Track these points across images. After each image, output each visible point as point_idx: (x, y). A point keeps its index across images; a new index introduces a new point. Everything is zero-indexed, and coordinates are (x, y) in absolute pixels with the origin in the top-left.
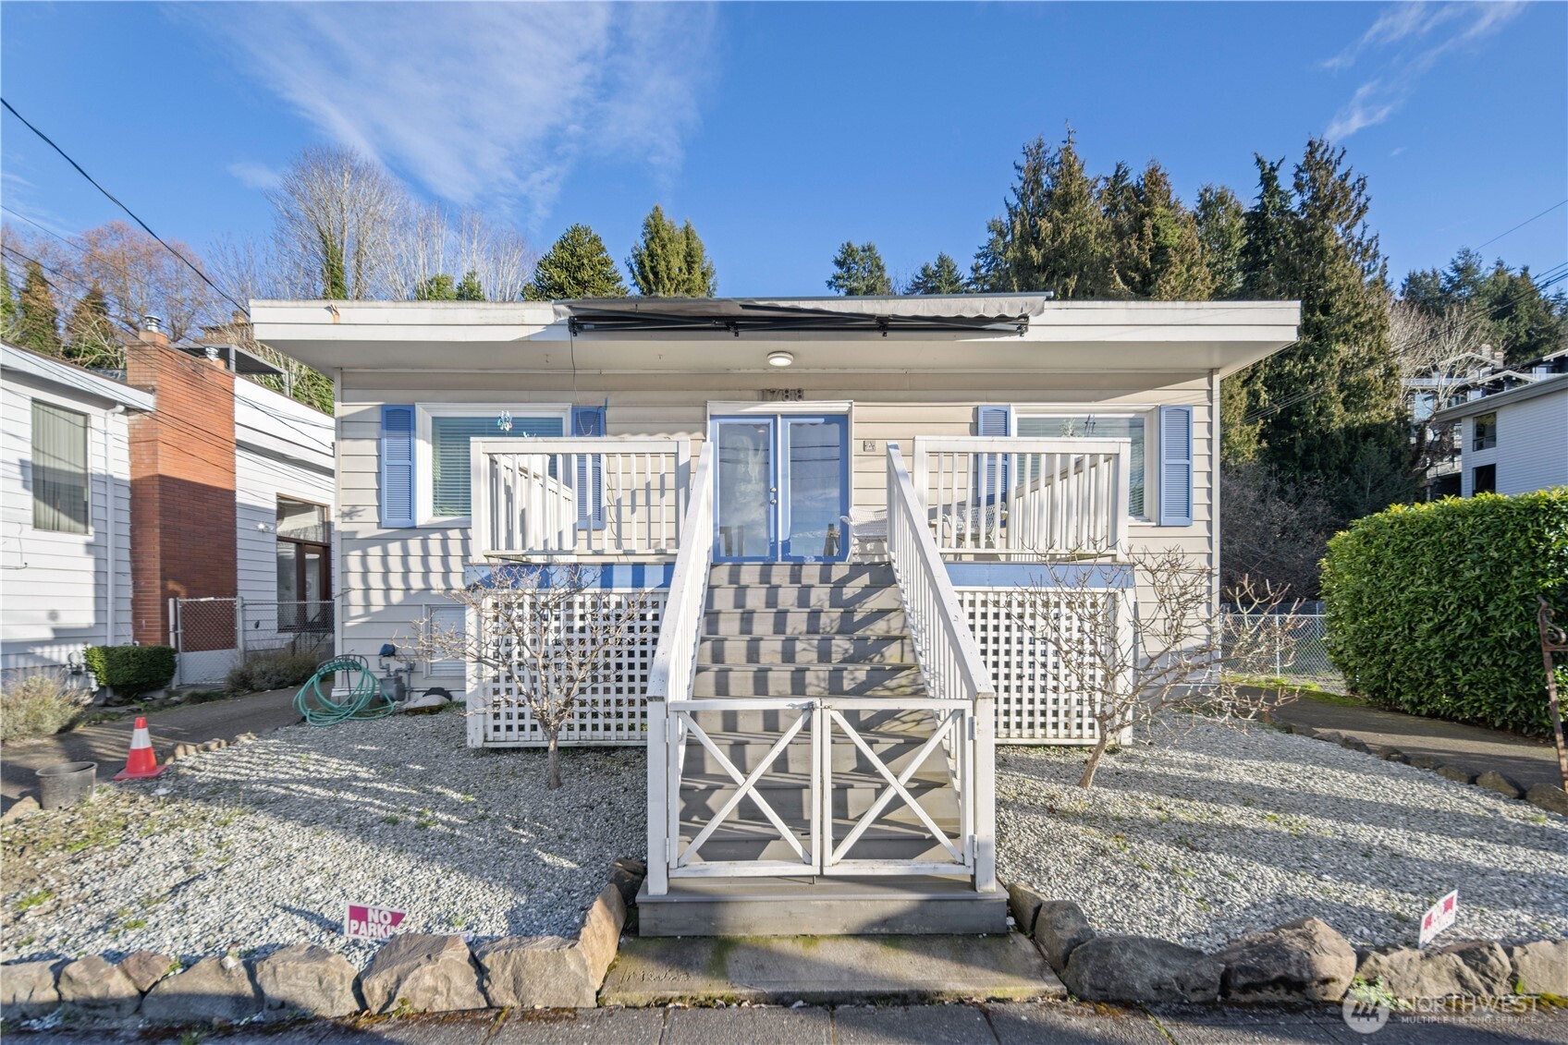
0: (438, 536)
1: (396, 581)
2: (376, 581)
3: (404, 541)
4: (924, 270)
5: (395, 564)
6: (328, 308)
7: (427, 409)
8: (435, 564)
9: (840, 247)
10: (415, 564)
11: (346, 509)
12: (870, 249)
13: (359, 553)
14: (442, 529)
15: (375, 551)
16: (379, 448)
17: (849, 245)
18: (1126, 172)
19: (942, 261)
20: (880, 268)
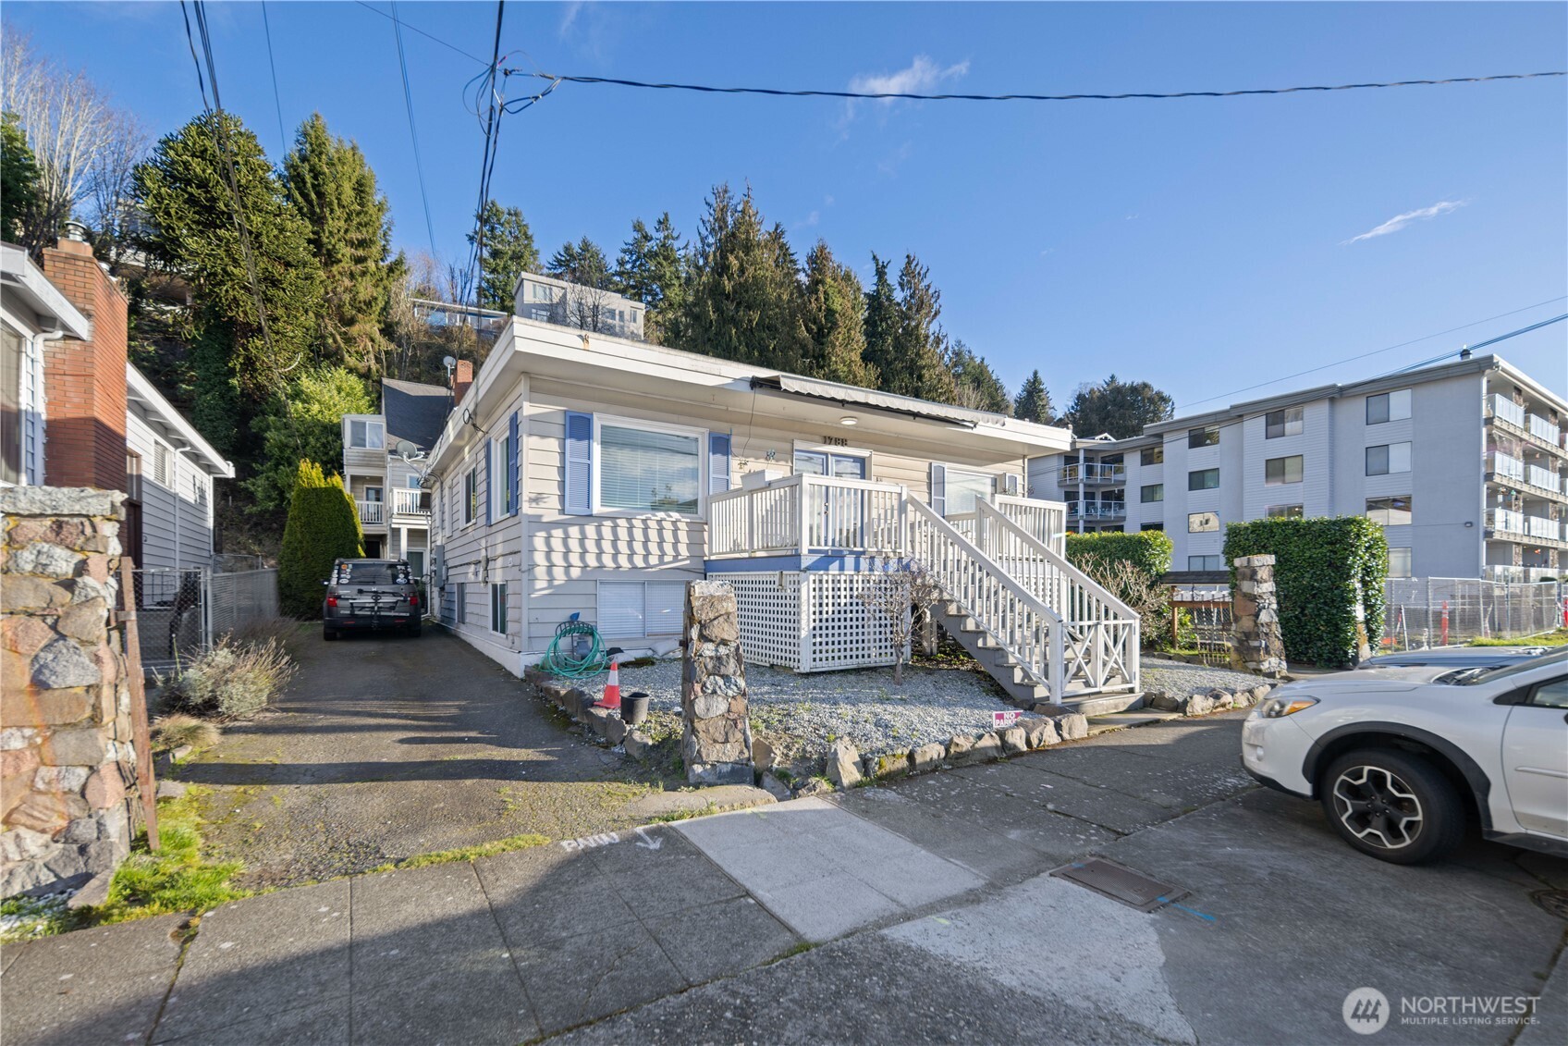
0: (609, 523)
1: (574, 559)
2: (557, 558)
3: (582, 526)
4: (567, 249)
5: (574, 545)
6: (580, 336)
7: (599, 419)
8: (607, 546)
10: (591, 545)
11: (533, 496)
12: (516, 213)
13: (543, 534)
14: (613, 518)
15: (558, 533)
16: (563, 447)
17: (492, 203)
18: (783, 232)
19: (586, 245)
20: (527, 237)
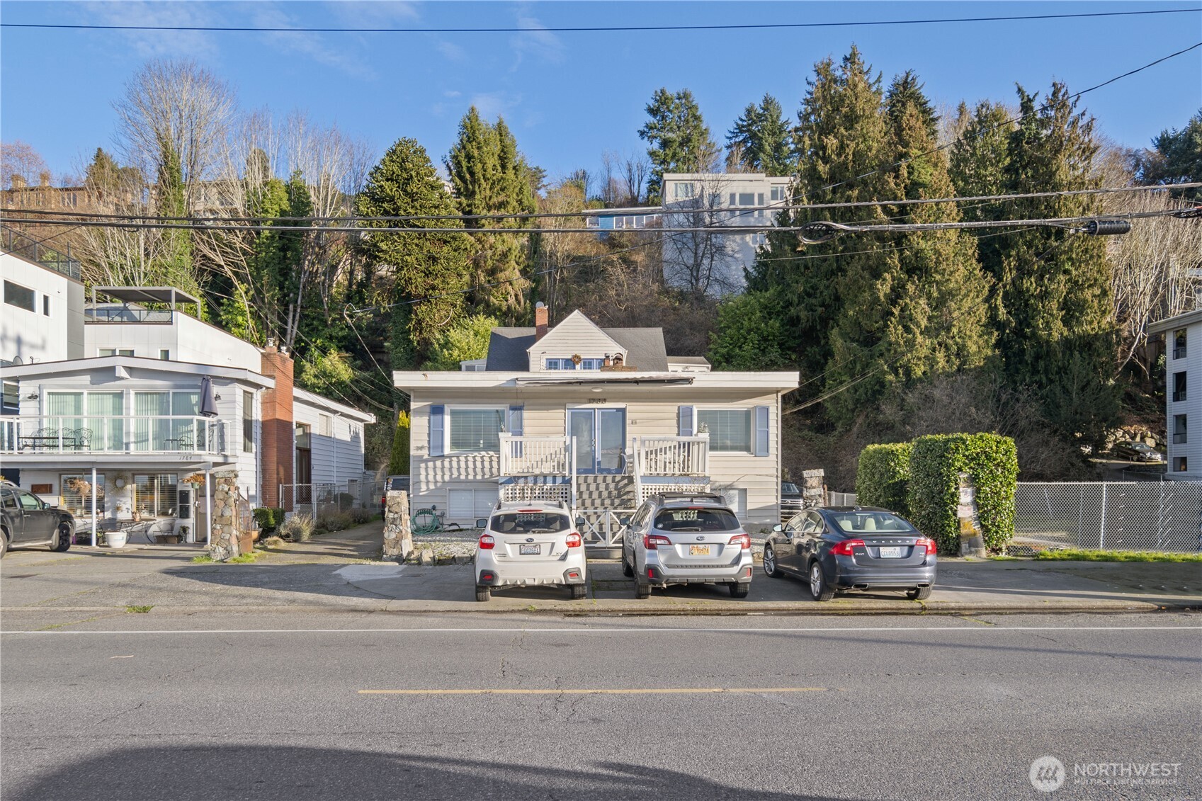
0: (449, 459)
3: (434, 462)
4: (749, 111)
5: (431, 470)
7: (449, 407)
9: (652, 94)
10: (439, 470)
12: (686, 96)
16: (429, 423)
17: (663, 92)
19: (768, 102)
20: (697, 118)
